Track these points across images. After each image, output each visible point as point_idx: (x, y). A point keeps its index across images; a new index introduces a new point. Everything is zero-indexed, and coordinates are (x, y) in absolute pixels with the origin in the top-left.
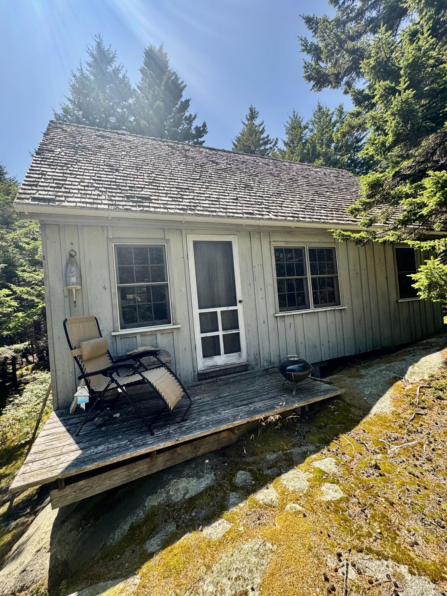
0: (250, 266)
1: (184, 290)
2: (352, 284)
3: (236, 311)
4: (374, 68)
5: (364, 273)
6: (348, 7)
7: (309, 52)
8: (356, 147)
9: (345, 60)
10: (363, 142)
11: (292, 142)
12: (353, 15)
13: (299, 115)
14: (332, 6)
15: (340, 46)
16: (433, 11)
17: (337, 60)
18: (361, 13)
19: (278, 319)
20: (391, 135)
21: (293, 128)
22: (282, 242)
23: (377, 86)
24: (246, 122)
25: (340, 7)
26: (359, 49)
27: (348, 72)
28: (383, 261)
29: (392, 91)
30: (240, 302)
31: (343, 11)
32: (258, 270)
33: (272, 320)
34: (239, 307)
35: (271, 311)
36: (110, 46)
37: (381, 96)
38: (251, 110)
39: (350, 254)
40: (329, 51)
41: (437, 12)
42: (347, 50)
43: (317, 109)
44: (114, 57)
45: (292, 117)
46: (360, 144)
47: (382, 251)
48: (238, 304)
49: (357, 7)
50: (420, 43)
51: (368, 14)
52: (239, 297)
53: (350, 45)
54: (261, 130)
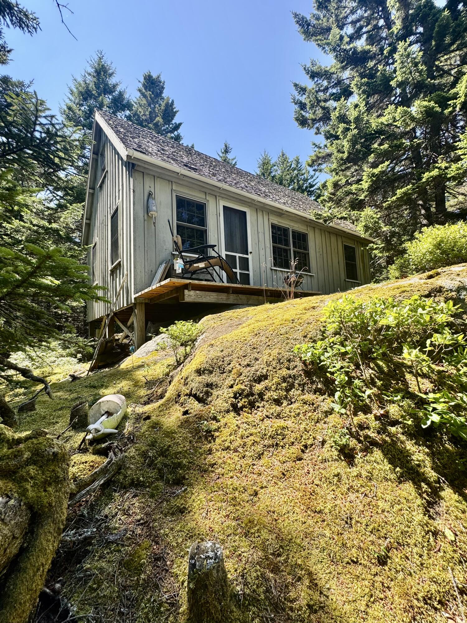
0: (256, 232)
1: (216, 236)
2: (318, 260)
3: (248, 259)
4: (338, 117)
5: (325, 255)
6: (319, 84)
7: (296, 104)
8: (309, 191)
9: (320, 113)
10: (314, 188)
11: (263, 174)
12: (322, 88)
13: (269, 155)
14: (311, 80)
15: (317, 103)
16: (365, 96)
17: (315, 111)
18: (327, 89)
19: (273, 271)
20: (346, 153)
21: (264, 164)
22: (276, 221)
23: (340, 126)
24: (221, 155)
25: (315, 82)
26: (327, 108)
27: (320, 120)
28: (336, 250)
29: (347, 130)
30: (251, 253)
31: (317, 85)
32: (261, 235)
33: (269, 271)
34: (250, 256)
35: (269, 266)
36: (112, 63)
37: (342, 132)
38: (226, 146)
39: (317, 240)
40: (311, 105)
41: (368, 97)
42: (321, 107)
43: (281, 154)
44: (113, 73)
45: (263, 155)
46: (312, 189)
47: (336, 243)
48: (249, 254)
49: (325, 85)
50: (360, 108)
51: (330, 91)
52: (250, 250)
53: (323, 104)
54: (233, 163)
